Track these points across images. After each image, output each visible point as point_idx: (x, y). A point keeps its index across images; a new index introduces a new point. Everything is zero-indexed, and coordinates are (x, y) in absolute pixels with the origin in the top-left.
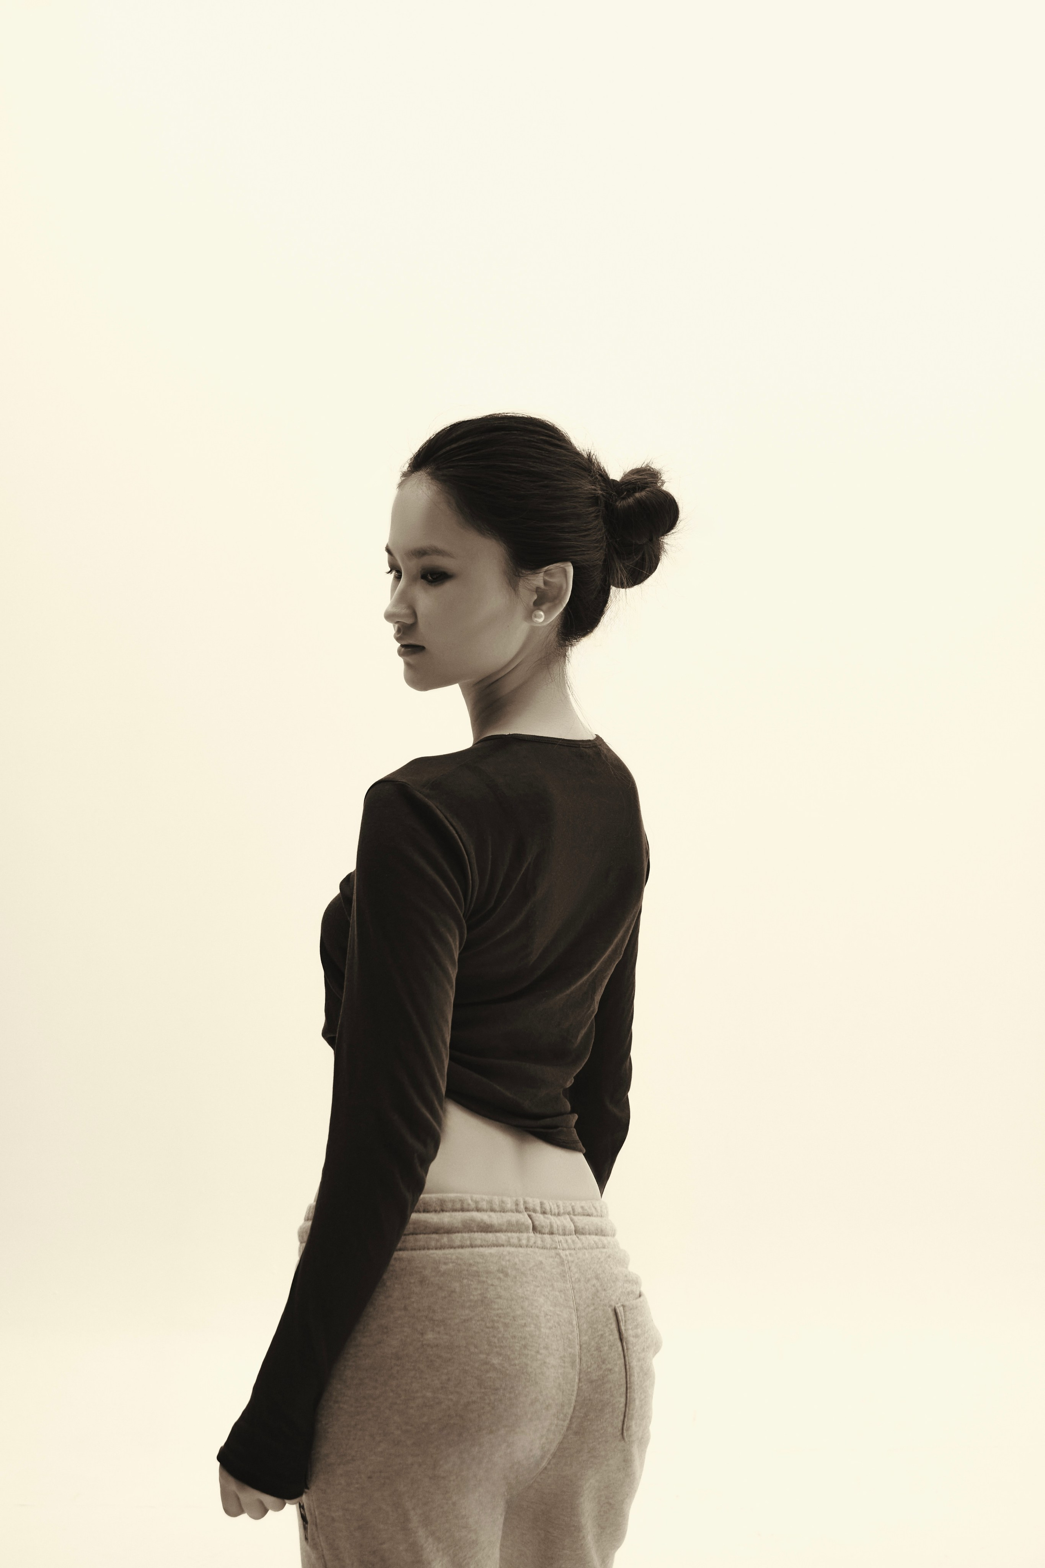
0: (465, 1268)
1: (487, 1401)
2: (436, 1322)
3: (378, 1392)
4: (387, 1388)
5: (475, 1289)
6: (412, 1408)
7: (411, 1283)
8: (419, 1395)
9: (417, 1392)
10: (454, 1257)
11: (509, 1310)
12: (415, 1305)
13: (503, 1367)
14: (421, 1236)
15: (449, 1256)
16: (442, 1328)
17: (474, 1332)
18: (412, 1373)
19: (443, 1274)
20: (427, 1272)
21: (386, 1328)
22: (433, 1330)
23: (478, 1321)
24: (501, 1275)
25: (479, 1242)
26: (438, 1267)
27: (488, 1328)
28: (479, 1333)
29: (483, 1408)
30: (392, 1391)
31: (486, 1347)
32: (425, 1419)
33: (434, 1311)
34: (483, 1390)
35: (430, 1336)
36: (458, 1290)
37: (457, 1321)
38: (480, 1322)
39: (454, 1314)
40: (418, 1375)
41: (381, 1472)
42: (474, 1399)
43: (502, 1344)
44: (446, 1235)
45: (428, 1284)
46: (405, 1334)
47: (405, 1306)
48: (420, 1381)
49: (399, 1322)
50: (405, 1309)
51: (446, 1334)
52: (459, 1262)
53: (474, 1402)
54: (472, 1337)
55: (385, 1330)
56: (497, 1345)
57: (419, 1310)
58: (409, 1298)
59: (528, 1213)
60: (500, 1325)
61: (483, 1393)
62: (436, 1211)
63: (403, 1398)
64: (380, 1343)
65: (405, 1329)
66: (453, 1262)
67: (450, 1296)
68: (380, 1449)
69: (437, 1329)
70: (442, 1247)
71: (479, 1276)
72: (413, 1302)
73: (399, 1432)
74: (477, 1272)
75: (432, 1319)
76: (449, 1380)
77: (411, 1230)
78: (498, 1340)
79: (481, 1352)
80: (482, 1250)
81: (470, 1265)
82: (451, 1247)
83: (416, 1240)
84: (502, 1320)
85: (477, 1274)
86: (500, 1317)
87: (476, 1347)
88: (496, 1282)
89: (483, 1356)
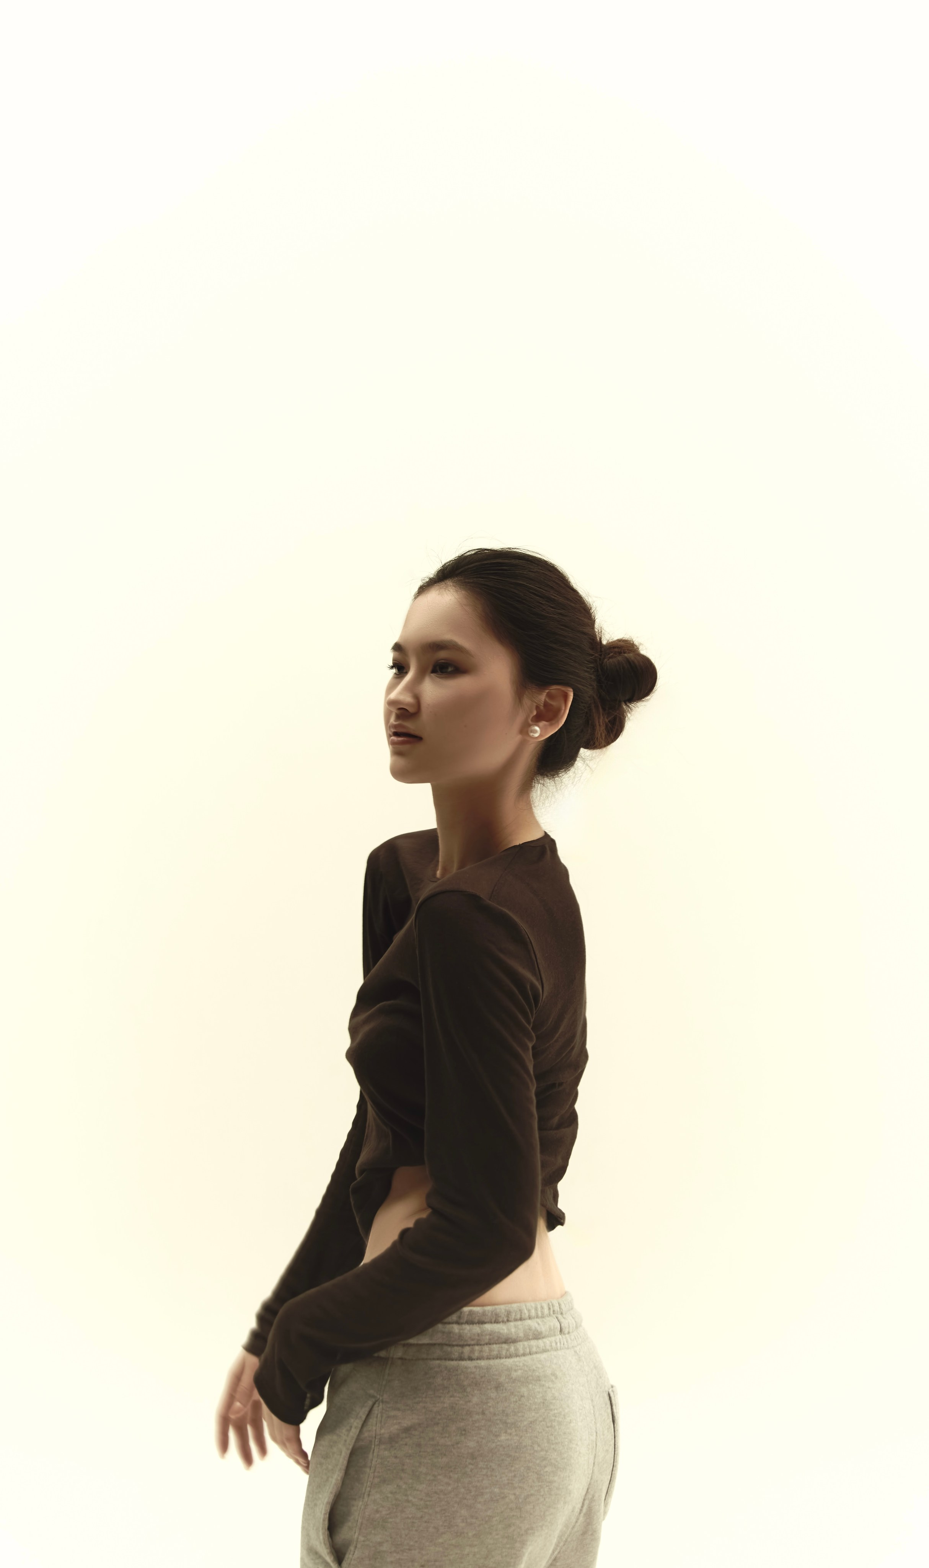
0: (530, 1373)
1: (542, 1494)
2: (509, 1425)
3: (450, 1488)
4: (460, 1485)
5: (538, 1392)
6: (480, 1503)
7: (488, 1389)
8: (487, 1490)
9: (486, 1488)
10: (521, 1364)
11: (561, 1410)
12: (491, 1410)
13: (557, 1461)
14: (494, 1346)
15: (517, 1363)
16: (514, 1430)
17: (539, 1432)
18: (484, 1471)
19: (514, 1381)
20: (502, 1379)
21: (465, 1430)
22: (506, 1432)
23: (541, 1421)
24: (553, 1378)
25: (534, 1349)
26: (510, 1374)
27: (548, 1427)
28: (541, 1432)
29: (539, 1499)
30: (464, 1487)
31: (546, 1445)
32: (489, 1513)
33: (507, 1415)
34: (540, 1484)
35: (503, 1437)
36: (526, 1394)
37: (525, 1423)
38: (543, 1422)
39: (523, 1416)
40: (489, 1473)
41: (435, 1561)
42: (532, 1492)
43: (557, 1441)
44: (512, 1344)
45: (502, 1390)
46: (482, 1436)
47: (483, 1411)
48: (490, 1478)
49: (477, 1425)
50: (483, 1413)
51: (517, 1435)
52: (526, 1368)
53: (532, 1495)
54: (536, 1437)
55: (463, 1432)
56: (554, 1442)
57: (495, 1414)
58: (487, 1403)
59: (556, 1315)
60: (555, 1424)
61: (540, 1486)
62: (503, 1322)
63: (473, 1493)
64: (457, 1443)
65: (482, 1432)
66: (521, 1369)
67: (520, 1400)
68: (440, 1540)
69: (509, 1431)
70: (510, 1356)
71: (540, 1380)
72: (490, 1407)
73: (463, 1525)
74: (538, 1377)
75: (506, 1423)
76: (515, 1476)
77: (487, 1341)
78: (555, 1437)
79: (542, 1450)
80: (538, 1356)
81: (534, 1370)
82: (517, 1356)
83: (491, 1350)
84: (557, 1419)
85: (538, 1379)
86: (556, 1417)
87: (539, 1446)
88: (551, 1386)
89: (543, 1453)
